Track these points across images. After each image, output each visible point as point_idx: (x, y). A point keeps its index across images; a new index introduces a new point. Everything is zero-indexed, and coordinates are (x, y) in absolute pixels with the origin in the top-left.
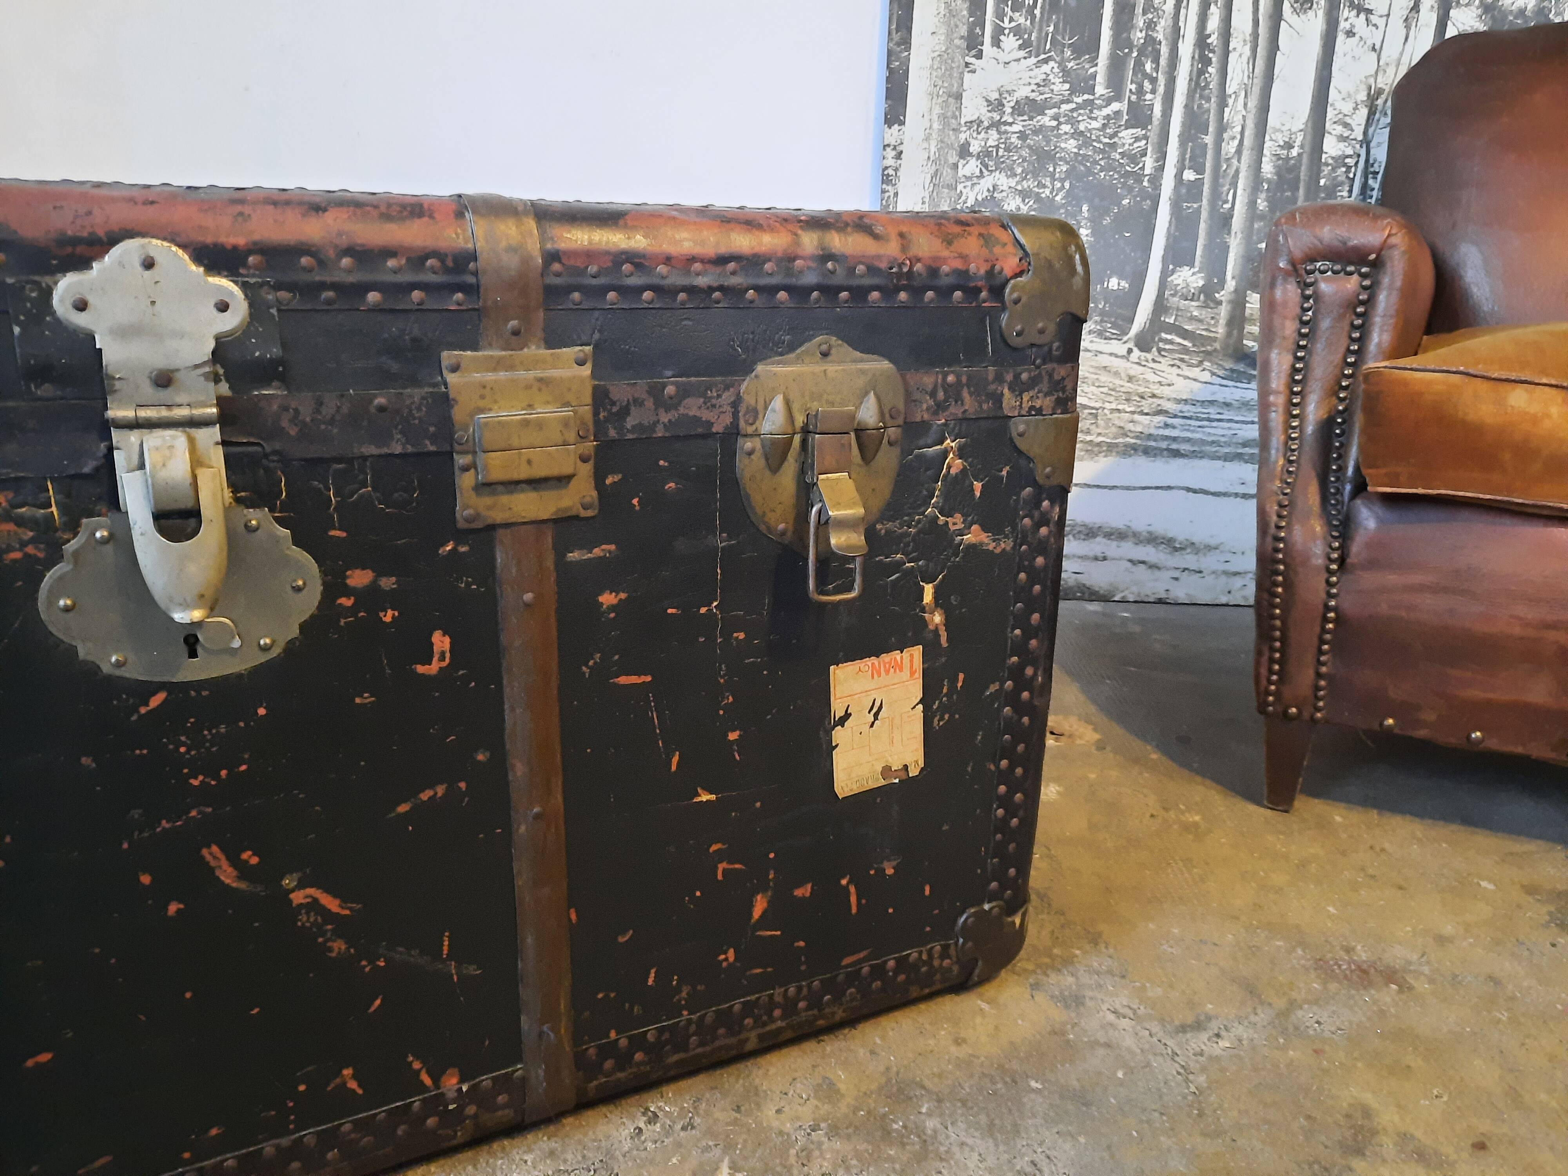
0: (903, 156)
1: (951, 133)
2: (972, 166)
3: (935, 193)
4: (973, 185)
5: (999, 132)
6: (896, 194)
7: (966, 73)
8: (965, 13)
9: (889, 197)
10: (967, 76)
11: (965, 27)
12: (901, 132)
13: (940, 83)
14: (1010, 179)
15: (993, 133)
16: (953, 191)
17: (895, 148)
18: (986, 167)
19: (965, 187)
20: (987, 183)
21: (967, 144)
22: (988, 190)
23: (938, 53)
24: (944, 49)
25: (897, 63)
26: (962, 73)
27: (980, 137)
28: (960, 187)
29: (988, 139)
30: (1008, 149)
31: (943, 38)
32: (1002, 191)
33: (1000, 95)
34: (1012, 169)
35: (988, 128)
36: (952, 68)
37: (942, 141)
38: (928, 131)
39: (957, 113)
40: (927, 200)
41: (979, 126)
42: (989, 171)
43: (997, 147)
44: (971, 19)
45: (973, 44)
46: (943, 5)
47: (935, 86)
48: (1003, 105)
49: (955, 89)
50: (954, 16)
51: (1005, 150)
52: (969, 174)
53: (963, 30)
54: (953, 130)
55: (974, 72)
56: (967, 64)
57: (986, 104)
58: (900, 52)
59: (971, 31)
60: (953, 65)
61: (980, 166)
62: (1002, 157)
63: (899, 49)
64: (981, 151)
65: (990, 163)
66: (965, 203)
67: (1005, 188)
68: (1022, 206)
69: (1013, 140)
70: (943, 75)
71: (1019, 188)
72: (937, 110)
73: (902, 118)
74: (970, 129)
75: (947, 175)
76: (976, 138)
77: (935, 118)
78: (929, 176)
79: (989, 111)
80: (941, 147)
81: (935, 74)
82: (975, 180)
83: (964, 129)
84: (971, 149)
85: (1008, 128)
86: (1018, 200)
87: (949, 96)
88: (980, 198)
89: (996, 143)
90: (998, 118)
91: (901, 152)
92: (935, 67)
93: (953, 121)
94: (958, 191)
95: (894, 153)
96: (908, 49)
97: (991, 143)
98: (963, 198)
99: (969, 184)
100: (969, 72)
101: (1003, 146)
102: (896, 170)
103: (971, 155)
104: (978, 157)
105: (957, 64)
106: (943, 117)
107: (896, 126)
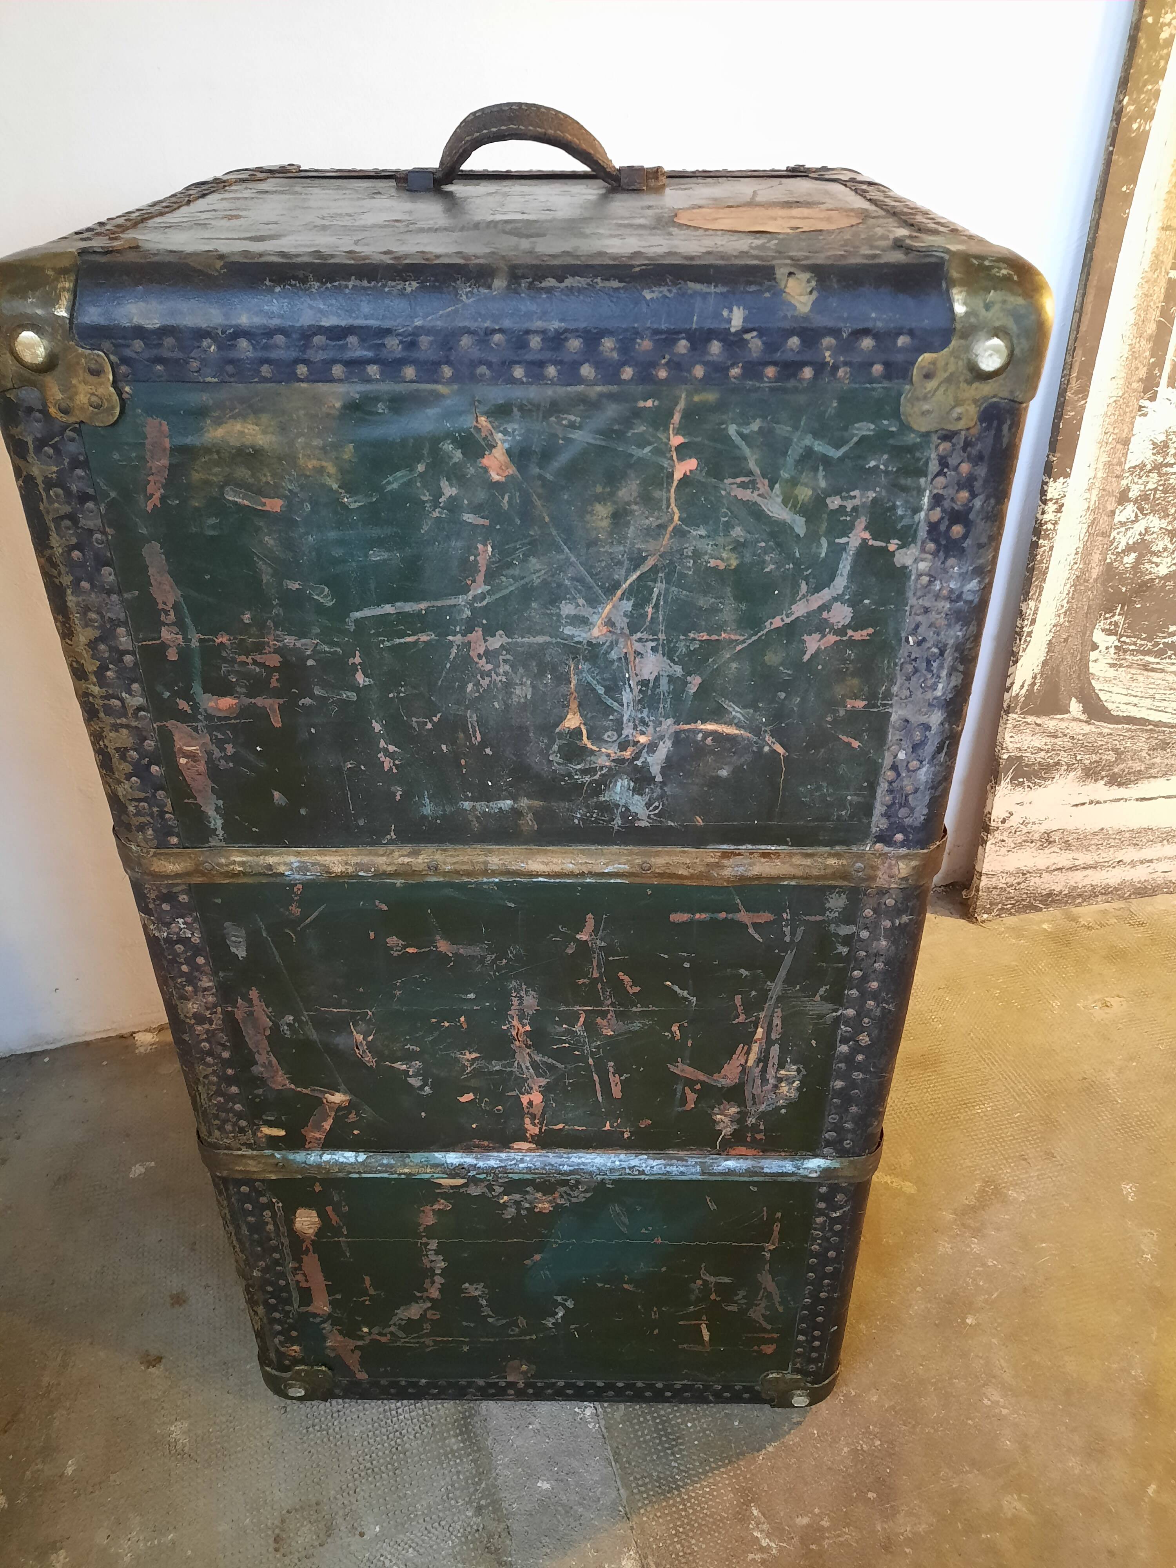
0: (1063, 509)
1: (1114, 479)
2: (1128, 511)
3: (1089, 543)
4: (1126, 530)
5: (1160, 475)
6: (1051, 548)
7: (1137, 417)
8: (1148, 353)
9: (1044, 552)
10: (1139, 420)
11: (1145, 368)
12: (1066, 485)
13: (1111, 430)
14: (1163, 521)
15: (1154, 476)
16: (1107, 539)
17: (1056, 503)
18: (1141, 509)
19: (1118, 533)
20: (1140, 527)
21: (1128, 489)
22: (1140, 534)
23: (1115, 399)
24: (1120, 394)
25: (1073, 413)
26: (1134, 417)
27: (1140, 481)
28: (1114, 533)
29: (1148, 482)
30: (1165, 491)
31: (1122, 382)
32: (1154, 533)
33: (1167, 436)
34: (1165, 510)
35: (1150, 471)
36: (1125, 413)
37: (1104, 490)
38: (1091, 481)
39: (1123, 459)
40: (1080, 550)
41: (1141, 470)
42: (1143, 514)
43: (1156, 489)
44: (1152, 360)
45: (1149, 387)
46: (1128, 348)
47: (1106, 433)
48: (1168, 447)
49: (1124, 435)
50: (1136, 358)
51: (1164, 492)
52: (1123, 520)
53: (1142, 373)
54: (1117, 477)
55: (1145, 415)
56: (1140, 408)
57: (1152, 447)
58: (1078, 401)
59: (1150, 373)
60: (1127, 410)
61: (1136, 510)
62: (1159, 499)
63: (1076, 398)
64: (1140, 495)
65: (1147, 506)
66: (1117, 548)
67: (1155, 530)
68: (1169, 546)
69: (1171, 481)
70: (1116, 421)
71: (1170, 528)
72: (1104, 458)
73: (1068, 470)
74: (1132, 475)
75: (1104, 523)
76: (1136, 483)
77: (1101, 466)
78: (1086, 526)
79: (1154, 454)
80: (1102, 495)
81: (1107, 420)
82: (1129, 525)
83: (1127, 474)
84: (1130, 495)
85: (1169, 470)
86: (1167, 540)
87: (1118, 442)
88: (1131, 542)
89: (1156, 485)
90: (1162, 459)
91: (1063, 505)
92: (1109, 414)
93: (1118, 468)
94: (1112, 538)
95: (1056, 506)
96: (1085, 397)
97: (1151, 486)
98: (1115, 544)
99: (1123, 529)
100: (1140, 415)
101: (1161, 488)
102: (1055, 524)
103: (1129, 500)
104: (1136, 501)
105: (1131, 408)
106: (1109, 465)
107: (1062, 478)
